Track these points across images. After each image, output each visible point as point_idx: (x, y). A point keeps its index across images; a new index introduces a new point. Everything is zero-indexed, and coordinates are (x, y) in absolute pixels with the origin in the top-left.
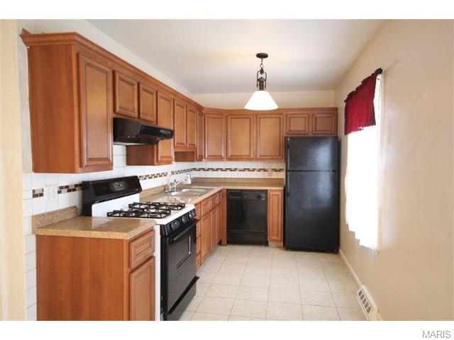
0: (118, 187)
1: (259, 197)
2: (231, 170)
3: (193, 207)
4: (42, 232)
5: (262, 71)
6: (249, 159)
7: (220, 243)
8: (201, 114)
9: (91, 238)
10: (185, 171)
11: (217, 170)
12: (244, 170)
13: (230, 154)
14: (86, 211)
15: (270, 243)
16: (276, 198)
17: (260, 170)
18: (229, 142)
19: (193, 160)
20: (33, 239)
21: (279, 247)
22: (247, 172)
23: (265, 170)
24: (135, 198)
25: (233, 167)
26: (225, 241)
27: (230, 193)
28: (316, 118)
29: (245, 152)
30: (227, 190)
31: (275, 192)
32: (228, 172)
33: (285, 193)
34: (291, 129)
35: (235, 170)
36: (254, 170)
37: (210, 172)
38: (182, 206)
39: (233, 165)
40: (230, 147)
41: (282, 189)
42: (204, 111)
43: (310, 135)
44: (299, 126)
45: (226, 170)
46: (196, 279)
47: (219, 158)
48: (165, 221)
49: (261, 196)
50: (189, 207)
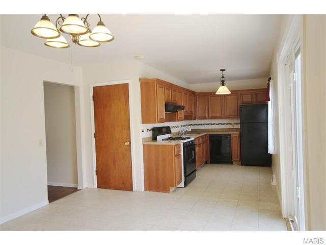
0: (164, 130)
1: (227, 138)
2: (211, 124)
3: (193, 139)
4: (145, 144)
5: (223, 77)
6: (221, 118)
7: (206, 163)
8: (195, 96)
9: (162, 145)
10: (187, 125)
11: (204, 124)
12: (219, 124)
13: (210, 115)
14: (155, 139)
15: (233, 163)
16: (235, 138)
17: (227, 124)
18: (210, 109)
19: (191, 119)
20: (142, 146)
21: (238, 165)
22: (220, 125)
23: (230, 124)
24: (169, 135)
25: (213, 123)
26: (209, 161)
27: (211, 136)
28: (257, 94)
29: (219, 115)
30: (210, 135)
31: (235, 134)
32: (210, 125)
33: (241, 135)
34: (244, 101)
35: (214, 124)
36: (224, 124)
37: (200, 126)
38: (189, 138)
39: (213, 121)
40: (210, 112)
41: (239, 133)
42: (196, 94)
43: (254, 104)
44: (247, 99)
45: (209, 124)
46: (196, 170)
47: (205, 118)
48: (184, 141)
49: (227, 137)
50: (192, 139)
